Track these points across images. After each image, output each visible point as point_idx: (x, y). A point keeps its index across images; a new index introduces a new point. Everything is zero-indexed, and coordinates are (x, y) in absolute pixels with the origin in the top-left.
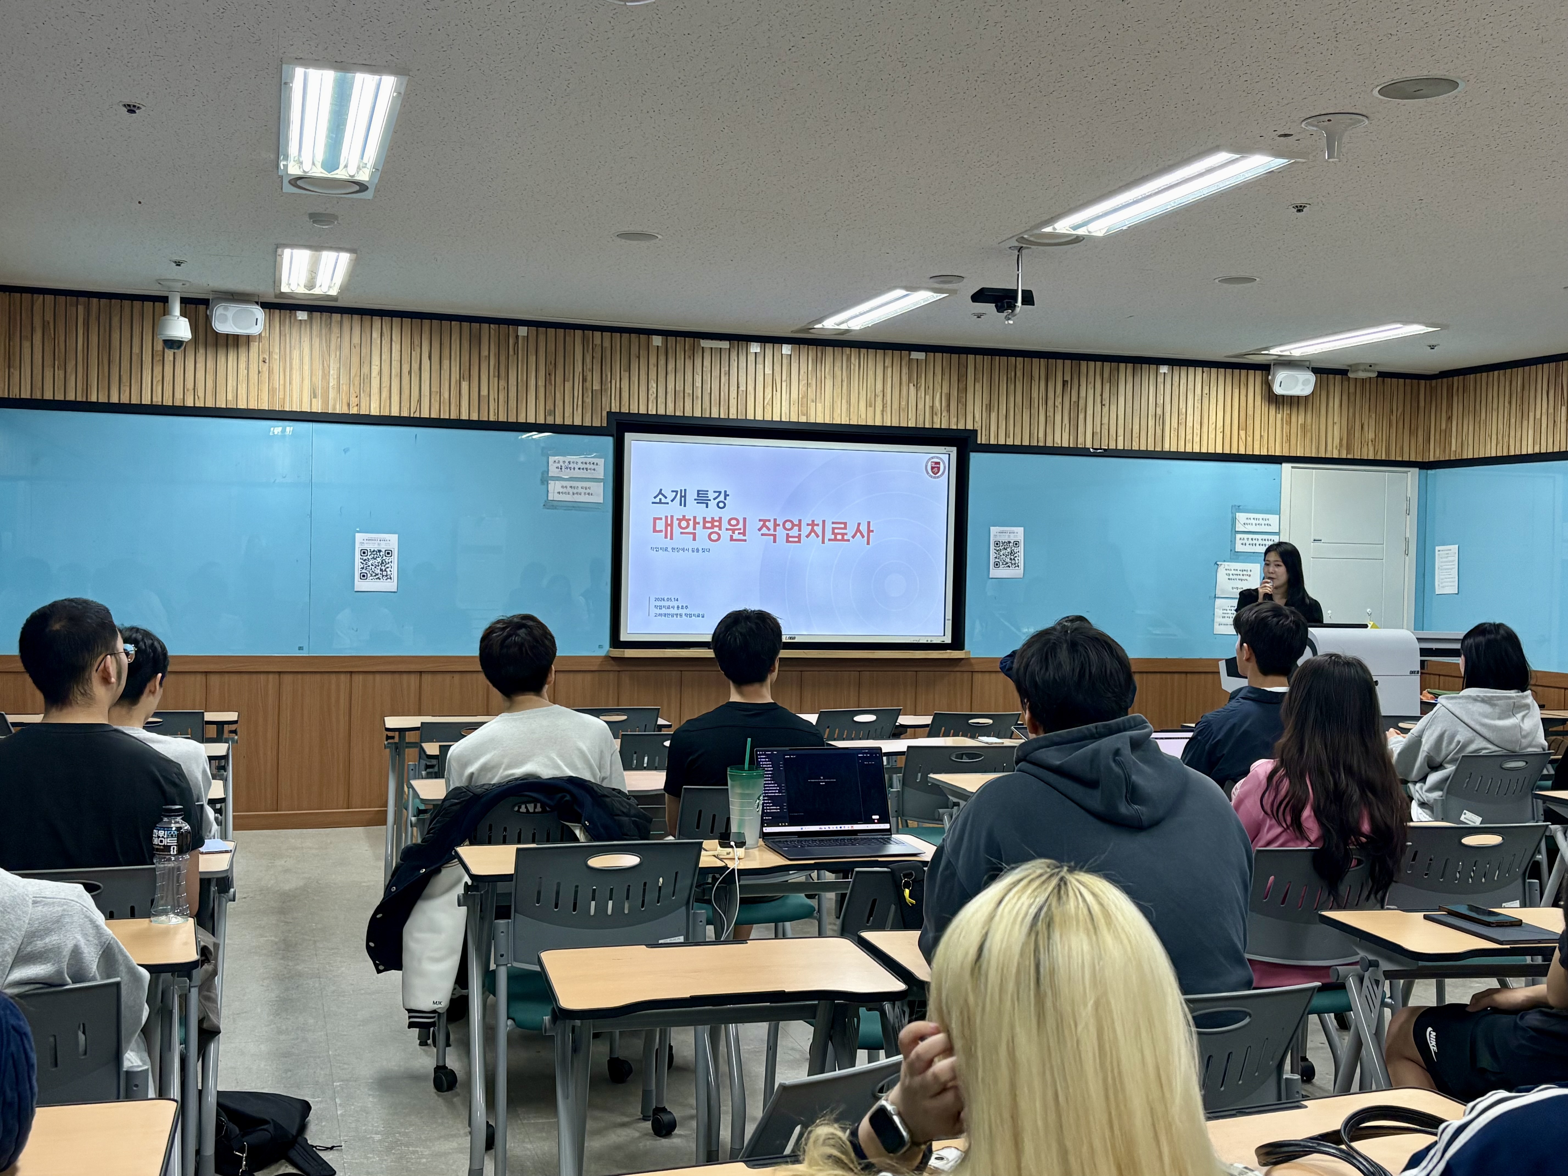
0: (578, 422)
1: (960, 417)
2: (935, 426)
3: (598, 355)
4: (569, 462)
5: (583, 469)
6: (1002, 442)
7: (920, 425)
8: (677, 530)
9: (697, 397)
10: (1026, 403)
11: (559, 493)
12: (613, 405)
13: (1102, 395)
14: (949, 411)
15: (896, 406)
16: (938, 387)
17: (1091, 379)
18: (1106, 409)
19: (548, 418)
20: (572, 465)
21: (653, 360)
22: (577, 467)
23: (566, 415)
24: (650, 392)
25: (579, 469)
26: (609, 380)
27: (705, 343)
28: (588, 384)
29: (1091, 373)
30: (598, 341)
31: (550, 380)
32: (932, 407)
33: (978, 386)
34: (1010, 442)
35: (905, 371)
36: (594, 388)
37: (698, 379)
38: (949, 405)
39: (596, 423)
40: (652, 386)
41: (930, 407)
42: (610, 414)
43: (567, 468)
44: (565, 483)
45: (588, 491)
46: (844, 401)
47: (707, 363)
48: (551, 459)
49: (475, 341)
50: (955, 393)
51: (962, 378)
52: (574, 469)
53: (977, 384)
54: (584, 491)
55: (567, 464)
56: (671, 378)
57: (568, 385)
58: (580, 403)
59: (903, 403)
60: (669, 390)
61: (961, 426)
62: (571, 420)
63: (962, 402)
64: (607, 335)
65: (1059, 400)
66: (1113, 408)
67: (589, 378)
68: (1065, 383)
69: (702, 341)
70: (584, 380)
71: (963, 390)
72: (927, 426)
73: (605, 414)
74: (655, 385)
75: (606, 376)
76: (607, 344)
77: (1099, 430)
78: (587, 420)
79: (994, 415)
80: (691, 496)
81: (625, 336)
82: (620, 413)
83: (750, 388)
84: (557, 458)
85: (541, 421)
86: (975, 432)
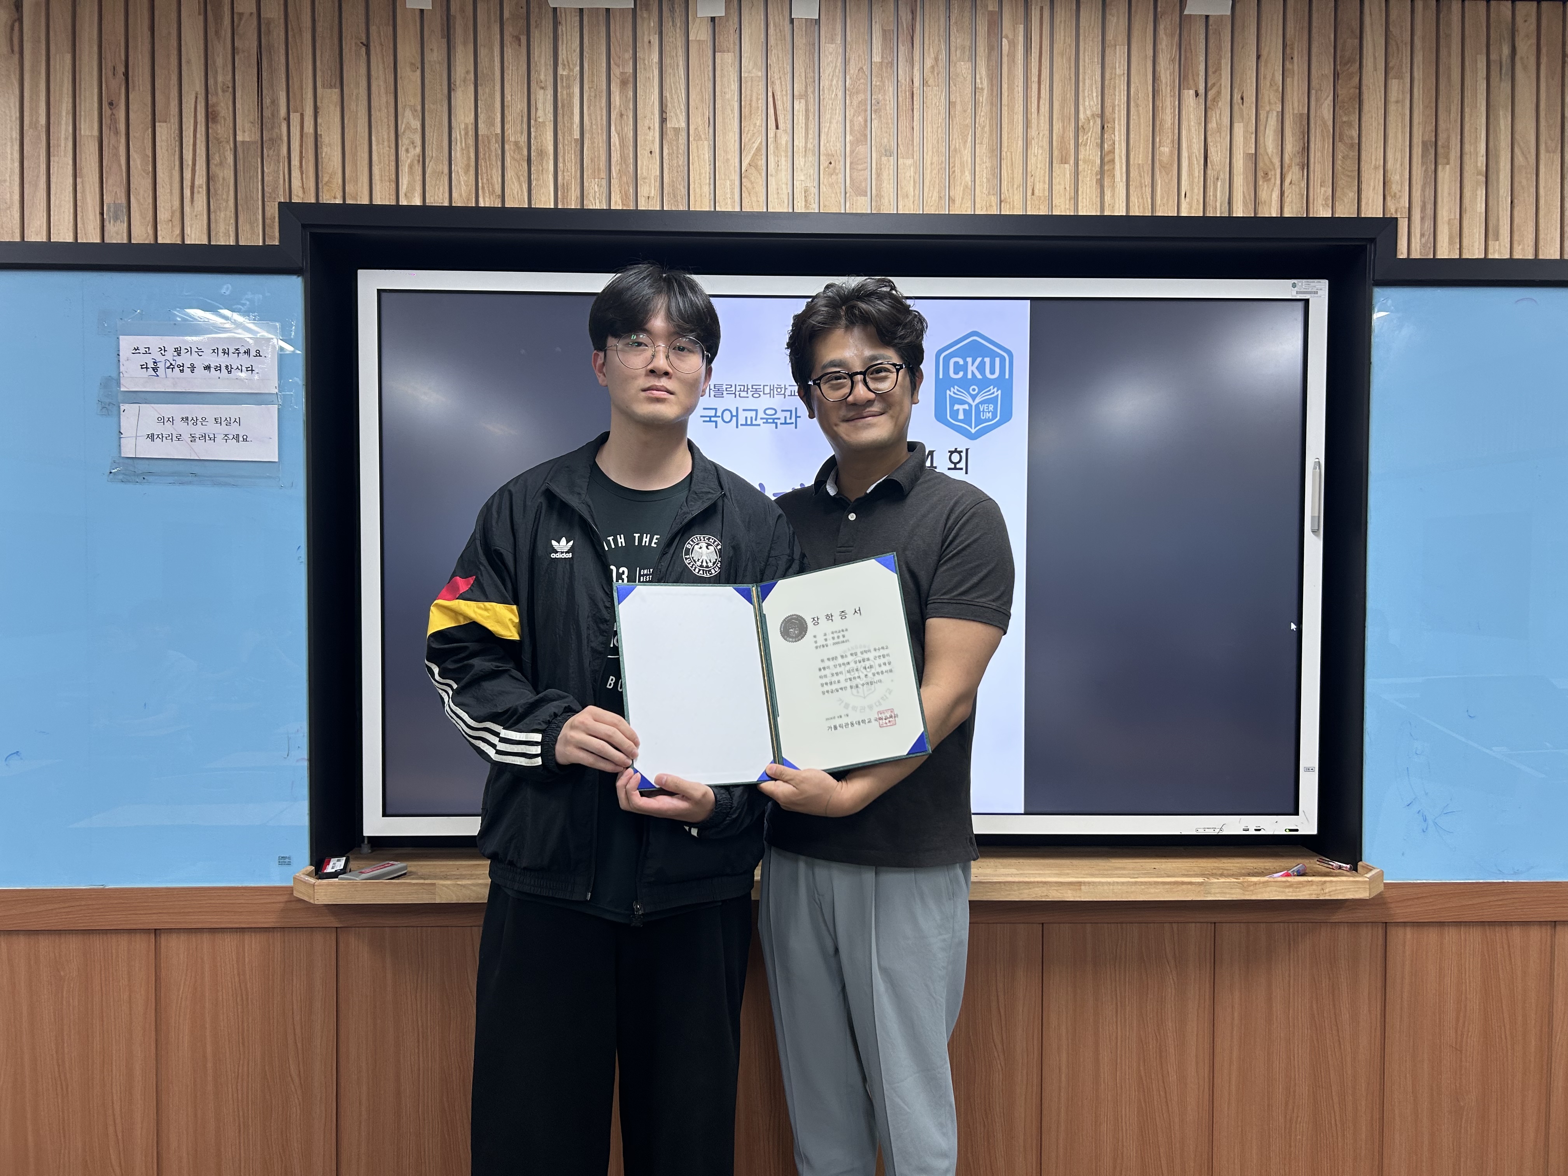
0: (195, 236)
1: (1342, 182)
2: (1264, 213)
3: (248, 43)
4: (178, 351)
5: (218, 368)
6: (1474, 251)
7: (1217, 210)
9: (542, 153)
10: (1551, 134)
11: (151, 437)
12: (296, 183)
14: (1306, 165)
15: (1140, 156)
16: (1271, 97)
19: (110, 228)
20: (185, 359)
21: (408, 51)
22: (199, 363)
23: (162, 215)
24: (404, 142)
25: (208, 368)
26: (283, 112)
28: (222, 130)
31: (114, 119)
32: (1255, 158)
33: (1397, 89)
34: (1499, 251)
35: (1168, 52)
36: (239, 138)
37: (543, 101)
38: (1306, 149)
39: (252, 237)
40: (408, 126)
41: (1247, 156)
42: (287, 209)
43: (171, 367)
44: (168, 410)
45: (234, 429)
46: (982, 150)
47: (568, 52)
48: (126, 343)
50: (1325, 111)
52: (193, 368)
53: (1394, 84)
54: (223, 429)
55: (170, 355)
56: (463, 99)
57: (165, 132)
58: (200, 180)
59: (1165, 150)
60: (458, 135)
61: (1346, 210)
62: (178, 231)
63: (1348, 139)
67: (224, 109)
70: (210, 116)
71: (1349, 103)
72: (1239, 212)
73: (273, 210)
74: (417, 124)
75: (274, 102)
78: (222, 228)
79: (1447, 175)
82: (318, 207)
83: (699, 121)
84: (142, 341)
85: (90, 235)
86: (1389, 225)
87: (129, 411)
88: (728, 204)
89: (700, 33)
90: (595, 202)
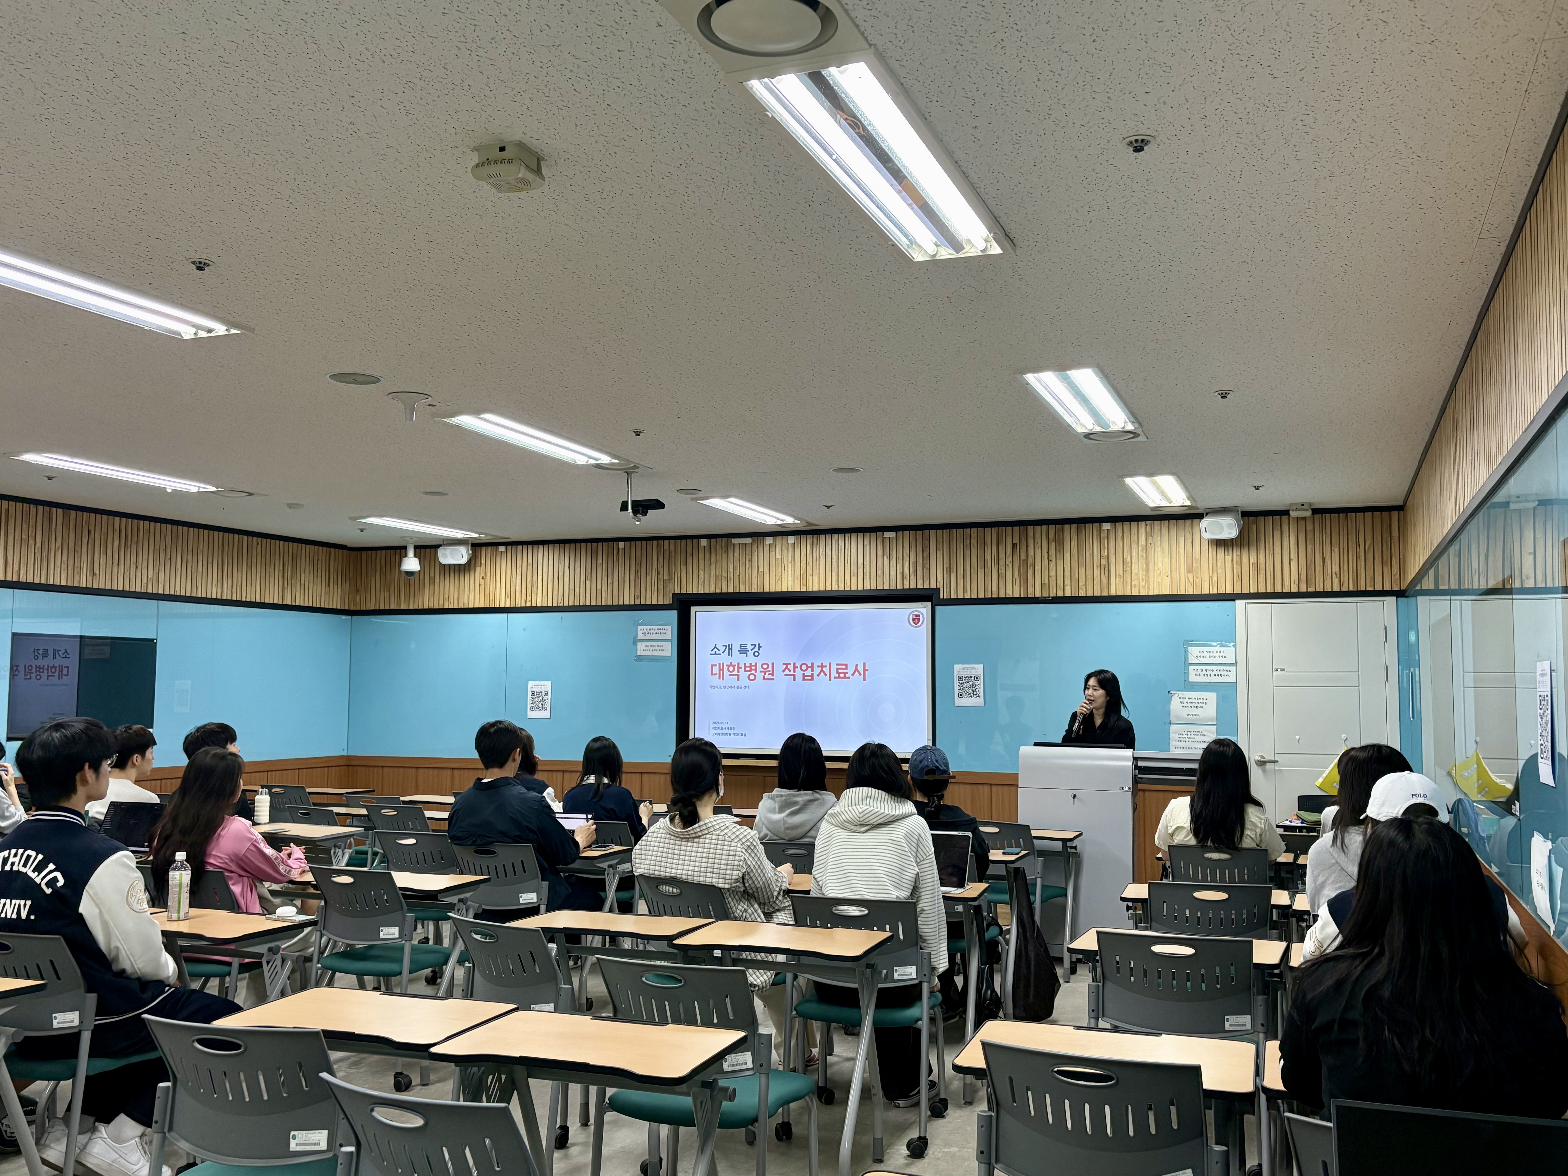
0: (654, 602)
1: (925, 579)
2: (906, 588)
3: (667, 556)
4: (650, 629)
5: (658, 633)
6: (961, 596)
7: (893, 587)
8: (726, 673)
9: (731, 579)
10: (981, 564)
11: (644, 650)
12: (676, 588)
13: (1048, 553)
14: (916, 575)
15: (873, 574)
16: (907, 556)
17: (1038, 540)
18: (1053, 564)
19: (636, 600)
20: (651, 631)
21: (701, 556)
22: (654, 632)
23: (647, 597)
24: (700, 578)
25: (656, 633)
26: (674, 571)
27: (735, 541)
28: (661, 576)
29: (1038, 535)
30: (666, 547)
31: (638, 575)
32: (903, 574)
33: (939, 553)
34: (968, 596)
35: (880, 547)
36: (664, 579)
37: (731, 566)
38: (916, 570)
39: (666, 602)
41: (901, 573)
42: (674, 595)
43: (648, 633)
44: (647, 644)
45: (662, 648)
46: (835, 575)
47: (736, 554)
49: (594, 554)
50: (920, 561)
51: (926, 548)
54: (659, 648)
55: (648, 630)
56: (713, 567)
57: (649, 578)
58: (656, 589)
59: (880, 572)
60: (712, 575)
61: (926, 586)
62: (651, 601)
63: (926, 568)
64: (672, 542)
65: (1009, 559)
66: (1060, 563)
67: (661, 572)
68: (1014, 545)
69: (733, 540)
70: (658, 573)
71: (927, 558)
72: (900, 588)
73: (671, 595)
74: (702, 573)
75: (672, 569)
76: (672, 548)
77: (1047, 582)
78: (660, 599)
79: (953, 576)
80: (736, 648)
81: (684, 541)
82: (681, 594)
83: (766, 569)
84: (642, 627)
85: (632, 603)
86: (938, 590)
87: (639, 644)
88: (773, 590)
89: (767, 548)
90: (742, 590)
